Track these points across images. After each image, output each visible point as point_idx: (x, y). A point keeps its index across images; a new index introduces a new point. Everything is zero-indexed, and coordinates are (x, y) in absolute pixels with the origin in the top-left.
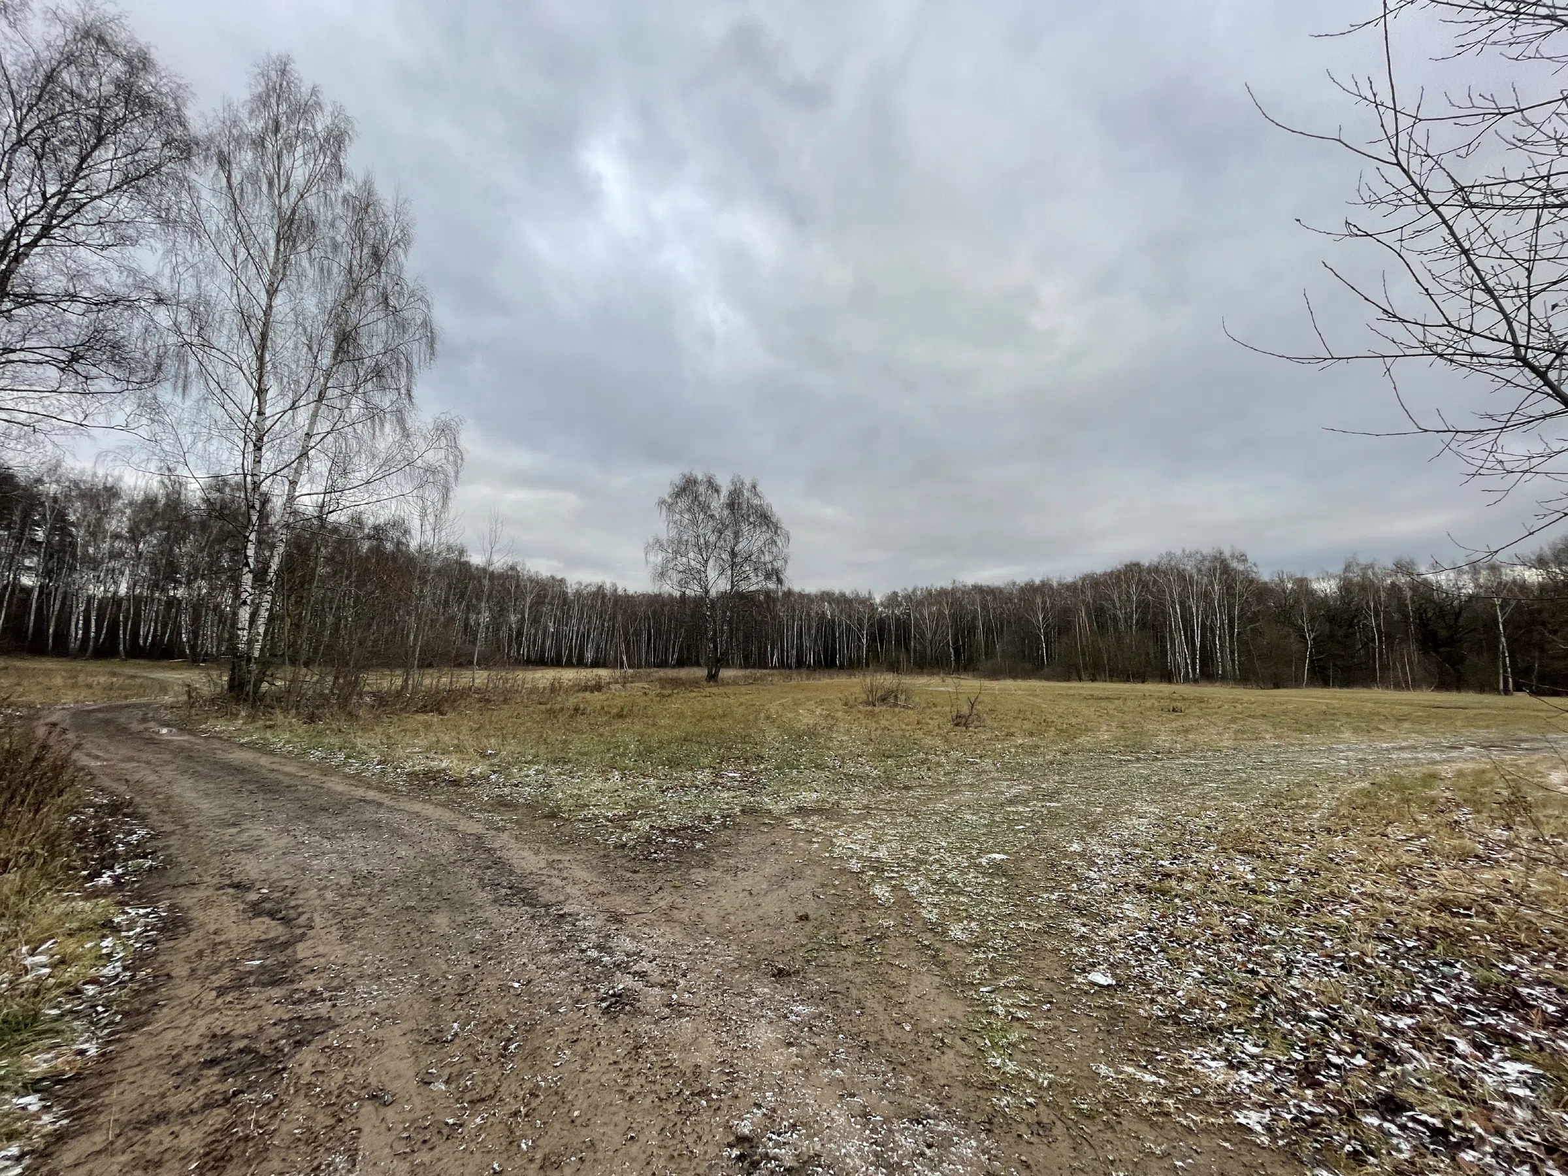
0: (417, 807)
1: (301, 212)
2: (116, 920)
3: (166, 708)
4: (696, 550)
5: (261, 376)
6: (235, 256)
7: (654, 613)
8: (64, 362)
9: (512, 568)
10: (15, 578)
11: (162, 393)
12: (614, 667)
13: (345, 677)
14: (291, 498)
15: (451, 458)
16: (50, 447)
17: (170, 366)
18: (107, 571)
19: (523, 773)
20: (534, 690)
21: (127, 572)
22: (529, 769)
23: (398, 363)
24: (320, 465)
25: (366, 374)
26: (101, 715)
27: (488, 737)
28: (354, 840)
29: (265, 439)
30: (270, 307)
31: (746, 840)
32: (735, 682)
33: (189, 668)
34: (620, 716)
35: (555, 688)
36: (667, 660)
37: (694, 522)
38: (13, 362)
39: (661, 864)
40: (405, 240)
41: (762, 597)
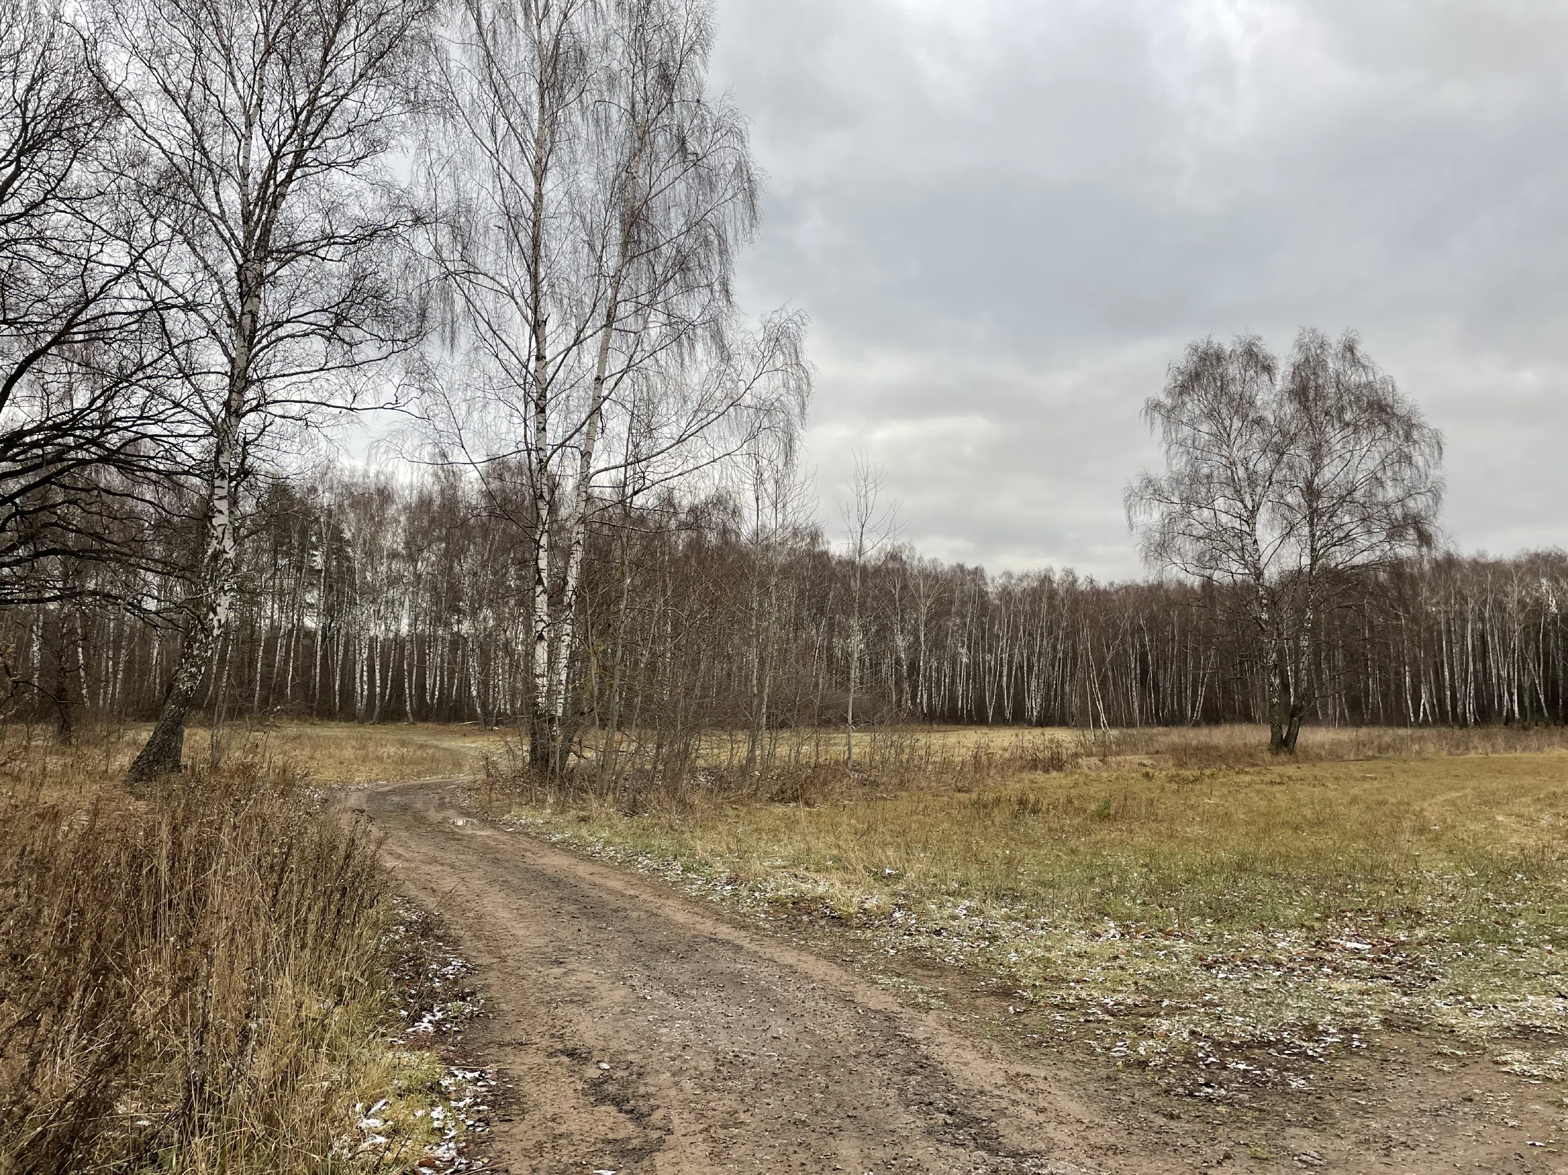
0: (789, 957)
1: (566, 40)
2: (444, 1083)
3: (464, 790)
4: (1229, 492)
5: (537, 301)
6: (494, 132)
7: (1151, 619)
8: (328, 328)
9: (894, 556)
10: (299, 620)
11: (430, 349)
12: (1082, 725)
13: (671, 744)
14: (586, 478)
15: (792, 384)
16: (323, 444)
17: (435, 310)
18: (387, 602)
19: (946, 913)
20: (946, 765)
21: (407, 604)
22: (956, 906)
23: (706, 242)
24: (617, 423)
25: (665, 272)
26: (396, 799)
27: (884, 845)
28: (709, 1003)
29: (549, 396)
30: (539, 196)
31: (1403, 1083)
32: (1335, 754)
33: (482, 732)
34: (1103, 816)
35: (980, 763)
36: (1182, 710)
37: (1222, 437)
38: (282, 339)
39: (1222, 1109)
40: (702, 40)
41: (1383, 576)
